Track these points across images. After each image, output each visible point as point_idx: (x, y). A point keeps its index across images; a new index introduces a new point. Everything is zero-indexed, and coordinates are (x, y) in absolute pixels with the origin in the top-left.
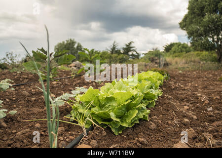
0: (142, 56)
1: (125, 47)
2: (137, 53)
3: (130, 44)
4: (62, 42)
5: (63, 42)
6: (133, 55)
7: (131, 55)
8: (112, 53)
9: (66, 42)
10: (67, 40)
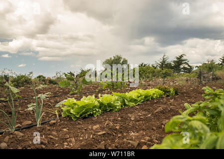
0: (195, 69)
1: (176, 60)
2: (189, 66)
3: (181, 56)
4: (109, 59)
5: (111, 59)
6: (184, 68)
7: (182, 68)
8: (162, 67)
9: (113, 58)
10: (115, 56)
